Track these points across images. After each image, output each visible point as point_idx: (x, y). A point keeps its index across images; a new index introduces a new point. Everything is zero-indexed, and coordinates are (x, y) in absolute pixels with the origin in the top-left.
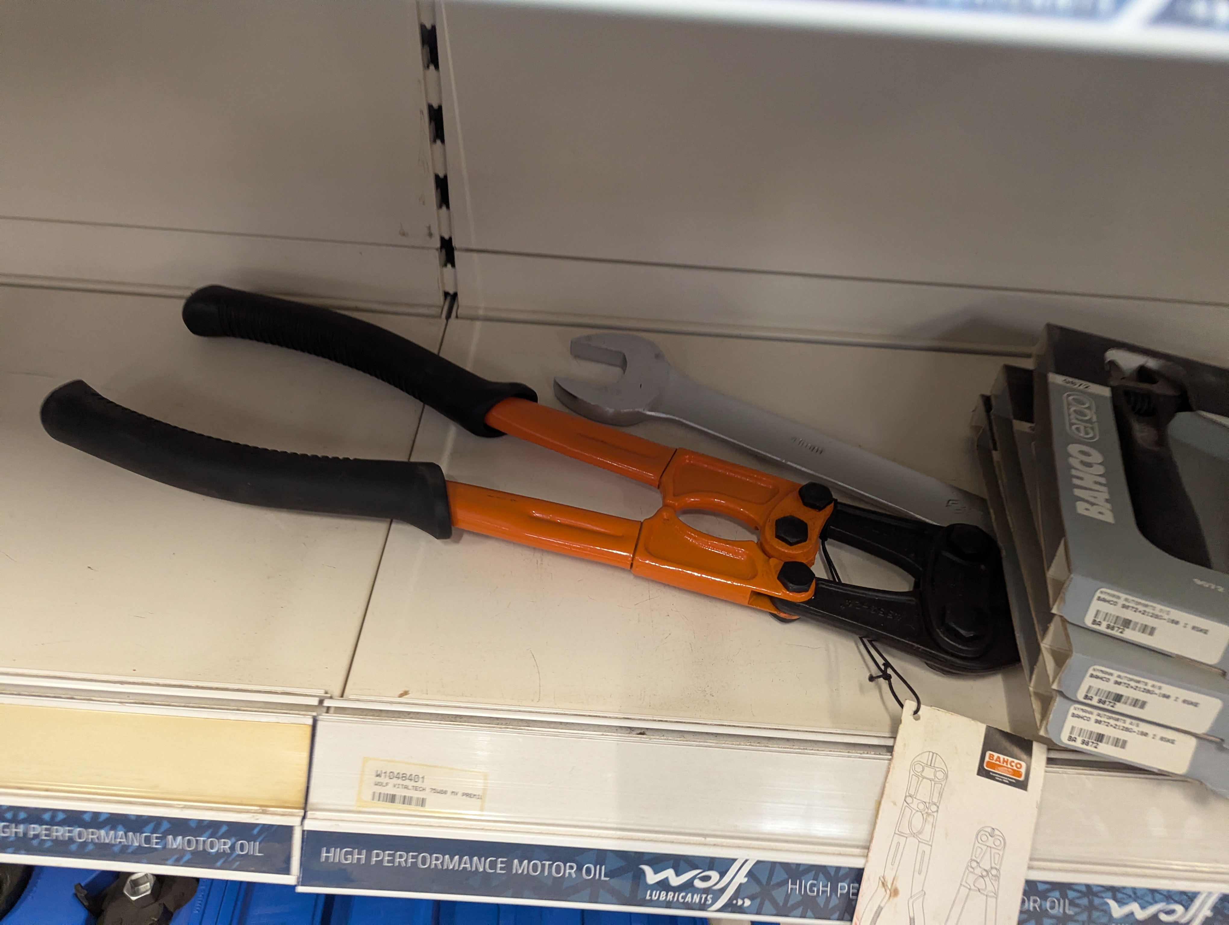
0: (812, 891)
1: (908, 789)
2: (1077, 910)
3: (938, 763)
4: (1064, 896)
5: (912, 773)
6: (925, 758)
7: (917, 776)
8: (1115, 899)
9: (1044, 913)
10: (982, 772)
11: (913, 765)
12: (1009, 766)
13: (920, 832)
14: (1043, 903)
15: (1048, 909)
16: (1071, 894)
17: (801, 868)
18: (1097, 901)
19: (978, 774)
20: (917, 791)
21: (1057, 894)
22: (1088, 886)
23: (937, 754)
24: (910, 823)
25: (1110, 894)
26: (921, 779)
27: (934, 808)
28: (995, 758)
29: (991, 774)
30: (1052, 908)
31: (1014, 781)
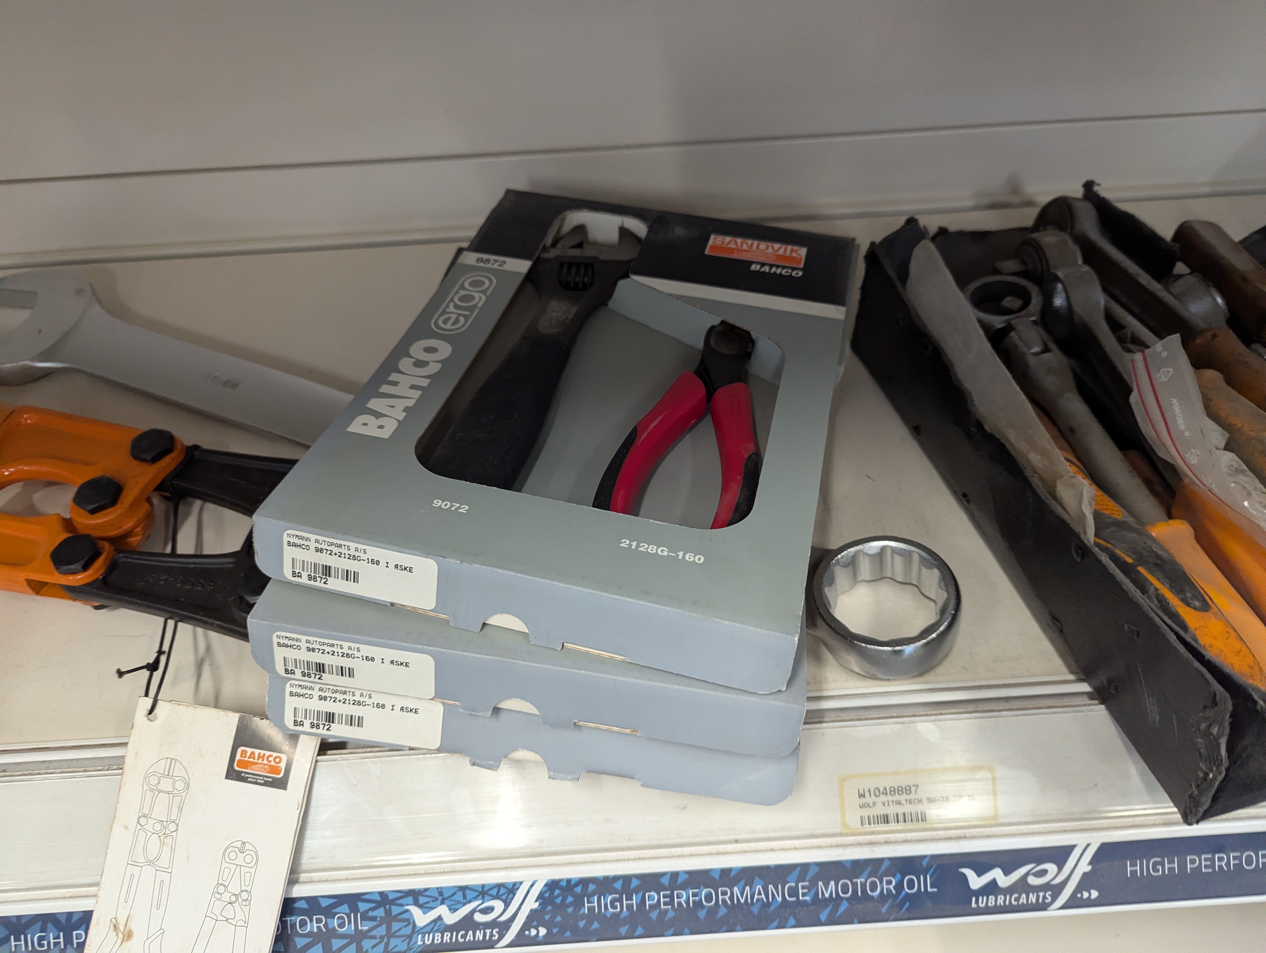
0: (41, 945)
1: (142, 807)
2: (374, 923)
3: (178, 771)
4: (354, 909)
5: (146, 788)
6: (161, 767)
7: (152, 790)
8: (416, 903)
9: (332, 933)
10: (233, 774)
11: (147, 777)
12: (265, 762)
13: (157, 858)
14: (329, 921)
15: (337, 928)
16: (363, 907)
17: (23, 921)
18: (395, 910)
19: (227, 777)
20: (152, 808)
21: (345, 908)
22: (381, 894)
23: (176, 760)
24: (145, 849)
25: (410, 899)
26: (156, 793)
27: (172, 827)
28: (248, 754)
29: (243, 774)
30: (342, 925)
31: (270, 780)
